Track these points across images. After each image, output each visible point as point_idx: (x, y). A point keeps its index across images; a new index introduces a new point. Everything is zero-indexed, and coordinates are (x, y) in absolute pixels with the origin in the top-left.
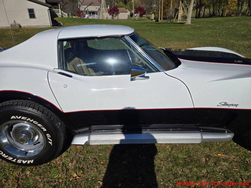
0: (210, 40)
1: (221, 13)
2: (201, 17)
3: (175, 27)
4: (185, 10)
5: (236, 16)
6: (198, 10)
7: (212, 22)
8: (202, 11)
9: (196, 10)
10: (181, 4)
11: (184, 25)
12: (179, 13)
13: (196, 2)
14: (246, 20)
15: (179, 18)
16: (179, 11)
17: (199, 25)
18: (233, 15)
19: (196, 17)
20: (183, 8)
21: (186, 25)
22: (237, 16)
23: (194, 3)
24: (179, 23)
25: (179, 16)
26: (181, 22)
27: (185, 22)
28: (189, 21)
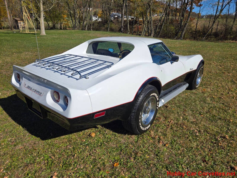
22: (74, 30)
26: (29, 32)
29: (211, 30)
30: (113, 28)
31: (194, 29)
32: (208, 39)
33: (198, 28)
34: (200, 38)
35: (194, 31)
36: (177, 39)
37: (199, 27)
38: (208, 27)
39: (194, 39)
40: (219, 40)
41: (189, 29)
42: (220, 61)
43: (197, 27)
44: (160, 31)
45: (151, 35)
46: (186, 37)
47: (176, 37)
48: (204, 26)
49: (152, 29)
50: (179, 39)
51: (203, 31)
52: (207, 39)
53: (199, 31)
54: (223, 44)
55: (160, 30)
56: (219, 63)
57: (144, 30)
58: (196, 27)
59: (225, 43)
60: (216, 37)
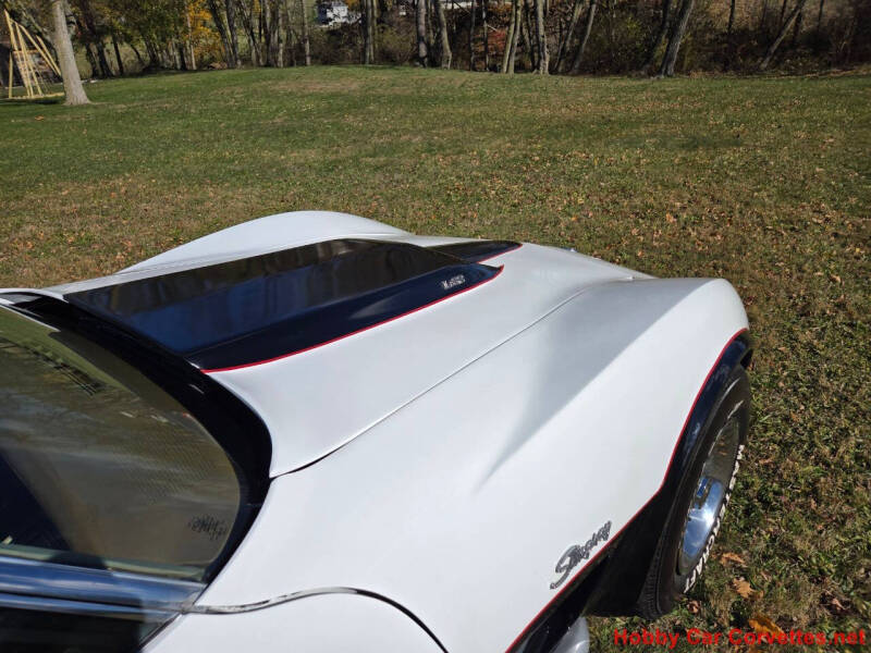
0: (196, 158)
1: (177, 58)
2: (114, 73)
3: (28, 121)
4: (42, 48)
5: (229, 68)
6: (94, 49)
7: (162, 91)
8: (108, 51)
9: (84, 50)
10: (14, 25)
11: (65, 108)
12: (19, 63)
13: (73, 19)
14: (264, 80)
15: (27, 82)
16: (17, 52)
17: (123, 106)
18: (217, 65)
19: (95, 75)
20: (29, 43)
21: (72, 107)
22: (233, 68)
23: (69, 23)
24: (37, 102)
25: (25, 74)
26: (41, 95)
27: (61, 94)
28: (77, 92)
29: (793, 21)
30: (390, 47)
31: (721, 25)
32: (782, 66)
33: (741, 19)
34: (750, 60)
35: (723, 34)
36: (650, 74)
37: (746, 15)
38: (782, 13)
39: (725, 70)
40: (829, 65)
41: (700, 27)
42: (853, 200)
43: (737, 16)
44: (579, 47)
45: (538, 67)
46: (687, 61)
47: (648, 66)
48: (764, 10)
49: (541, 39)
50: (659, 72)
51: (760, 32)
52: (776, 64)
53: (744, 32)
54: (851, 82)
55: (581, 41)
56: (852, 210)
57: (509, 45)
58: (731, 17)
59: (859, 77)
60: (815, 54)
